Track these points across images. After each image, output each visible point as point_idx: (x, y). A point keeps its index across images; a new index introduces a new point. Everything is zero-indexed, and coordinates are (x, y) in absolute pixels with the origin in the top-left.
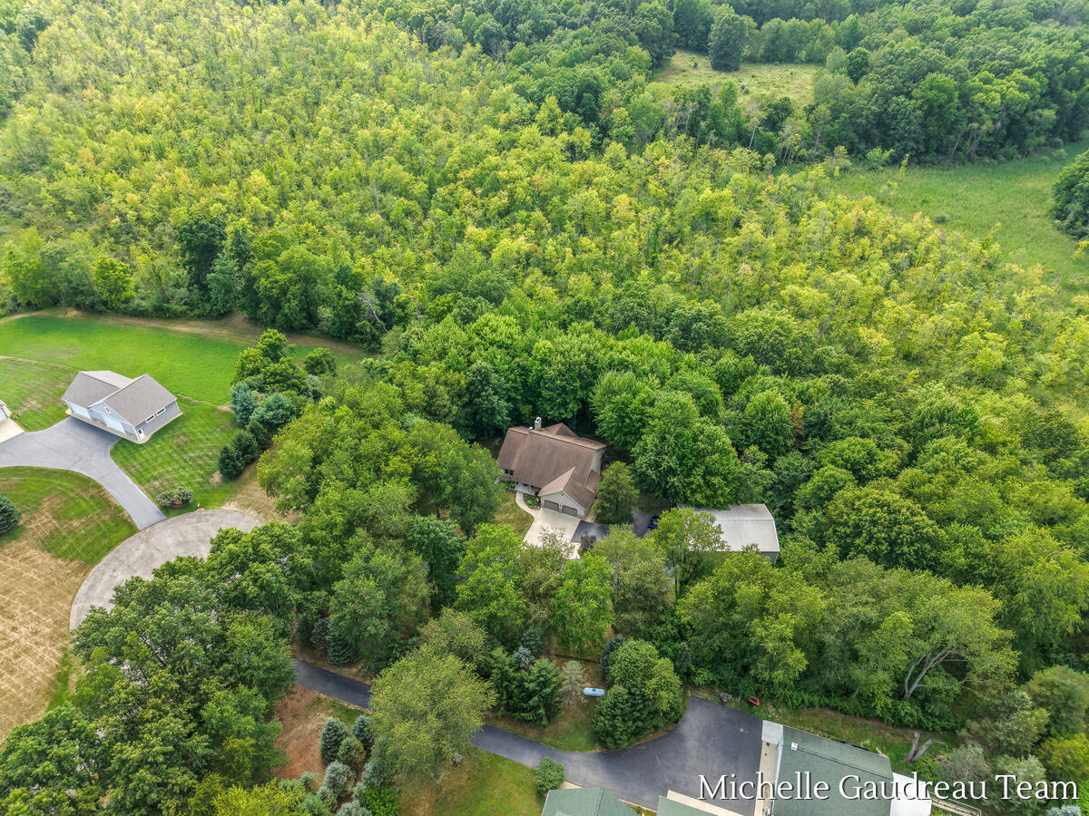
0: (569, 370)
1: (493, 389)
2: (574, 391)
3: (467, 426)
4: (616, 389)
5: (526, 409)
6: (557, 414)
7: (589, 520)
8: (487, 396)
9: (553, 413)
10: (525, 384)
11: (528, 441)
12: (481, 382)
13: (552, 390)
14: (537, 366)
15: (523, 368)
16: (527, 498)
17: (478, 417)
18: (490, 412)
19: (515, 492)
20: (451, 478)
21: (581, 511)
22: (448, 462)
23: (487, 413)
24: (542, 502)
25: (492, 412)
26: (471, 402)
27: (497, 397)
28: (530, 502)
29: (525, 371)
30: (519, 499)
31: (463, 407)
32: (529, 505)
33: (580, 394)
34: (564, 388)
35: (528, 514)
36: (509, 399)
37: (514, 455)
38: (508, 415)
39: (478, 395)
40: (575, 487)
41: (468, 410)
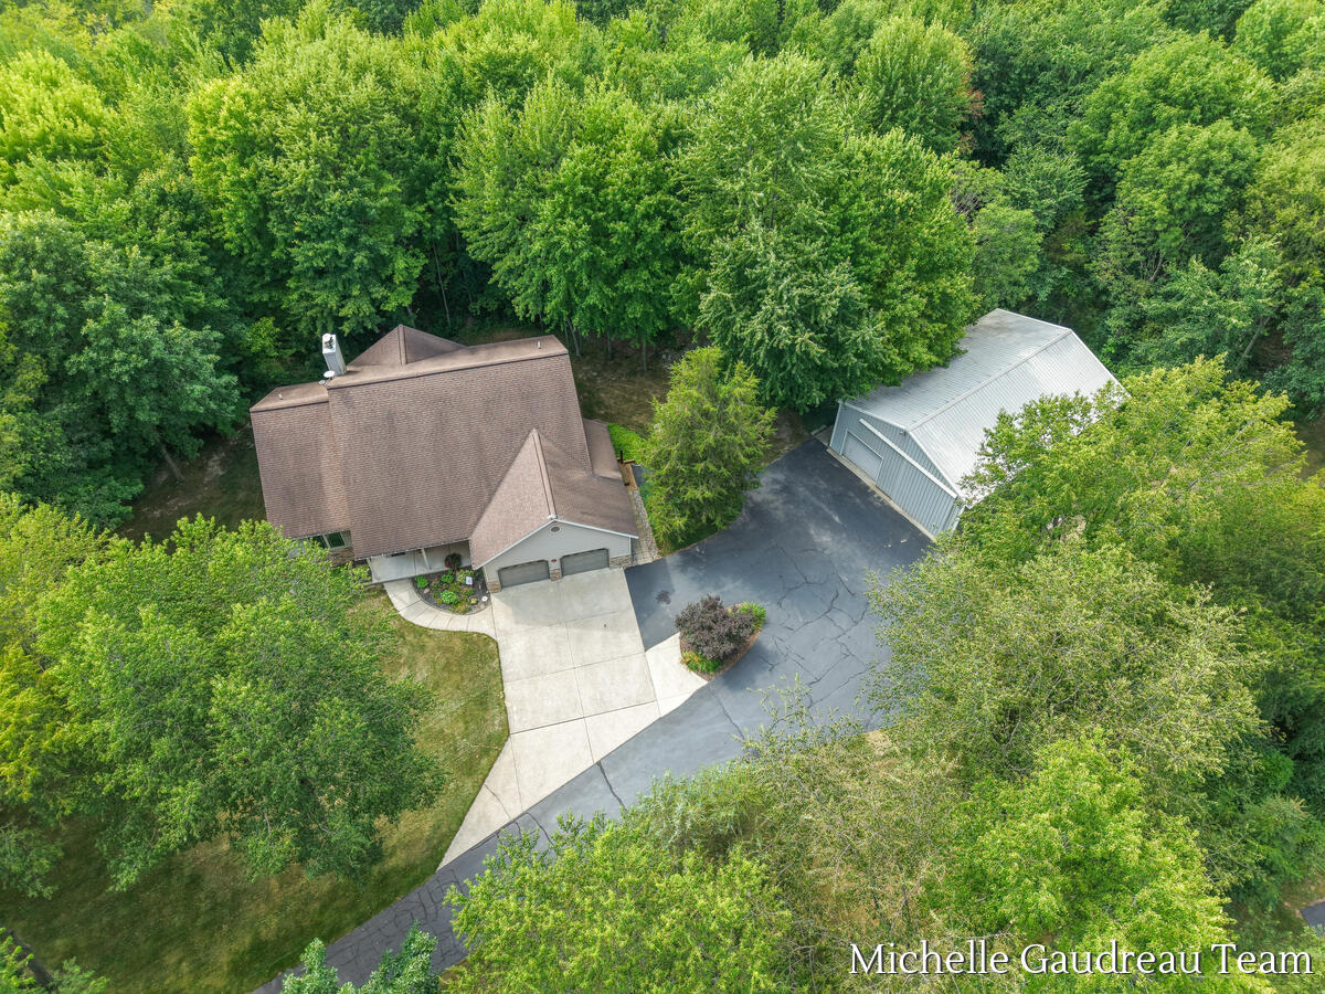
0: (348, 144)
1: (118, 297)
2: (389, 214)
3: (93, 465)
4: (536, 145)
5: (260, 335)
6: (367, 308)
7: (647, 557)
8: (111, 331)
9: (356, 309)
10: (215, 250)
11: (339, 419)
12: (55, 289)
13: (320, 234)
14: (230, 172)
15: (184, 202)
16: (429, 589)
17: (116, 419)
18: (149, 380)
19: (380, 590)
20: (162, 747)
21: (619, 546)
22: (102, 678)
23: (141, 392)
24: (491, 577)
25: (159, 377)
26: (58, 383)
27: (149, 321)
28: (446, 596)
29: (192, 210)
30: (404, 601)
31: (39, 405)
32: (452, 606)
33: (412, 215)
34: (358, 214)
35: (466, 637)
36: (194, 319)
37: (319, 482)
38: (219, 369)
39: (77, 343)
40: (574, 488)
41: (61, 410)
